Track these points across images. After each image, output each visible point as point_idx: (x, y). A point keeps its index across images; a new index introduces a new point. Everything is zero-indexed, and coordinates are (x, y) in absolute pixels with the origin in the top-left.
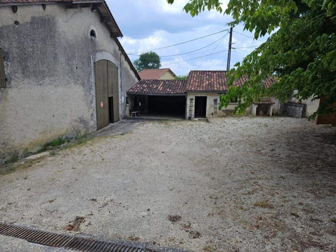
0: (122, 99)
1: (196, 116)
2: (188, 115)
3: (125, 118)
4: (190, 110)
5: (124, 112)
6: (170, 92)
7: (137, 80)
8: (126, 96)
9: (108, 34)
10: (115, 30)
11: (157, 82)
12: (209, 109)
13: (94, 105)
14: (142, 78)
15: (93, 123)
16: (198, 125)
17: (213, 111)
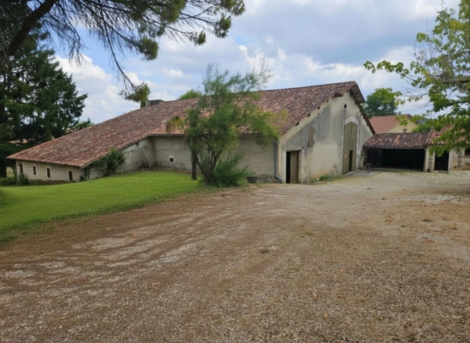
0: (359, 152)
1: (436, 169)
2: (426, 167)
3: (360, 168)
4: (430, 163)
5: (359, 163)
6: (408, 145)
7: (371, 134)
8: (362, 149)
9: (354, 102)
10: (359, 99)
11: (393, 135)
12: (452, 161)
13: (342, 157)
14: (377, 132)
15: (340, 169)
16: (439, 177)
17: (456, 164)
